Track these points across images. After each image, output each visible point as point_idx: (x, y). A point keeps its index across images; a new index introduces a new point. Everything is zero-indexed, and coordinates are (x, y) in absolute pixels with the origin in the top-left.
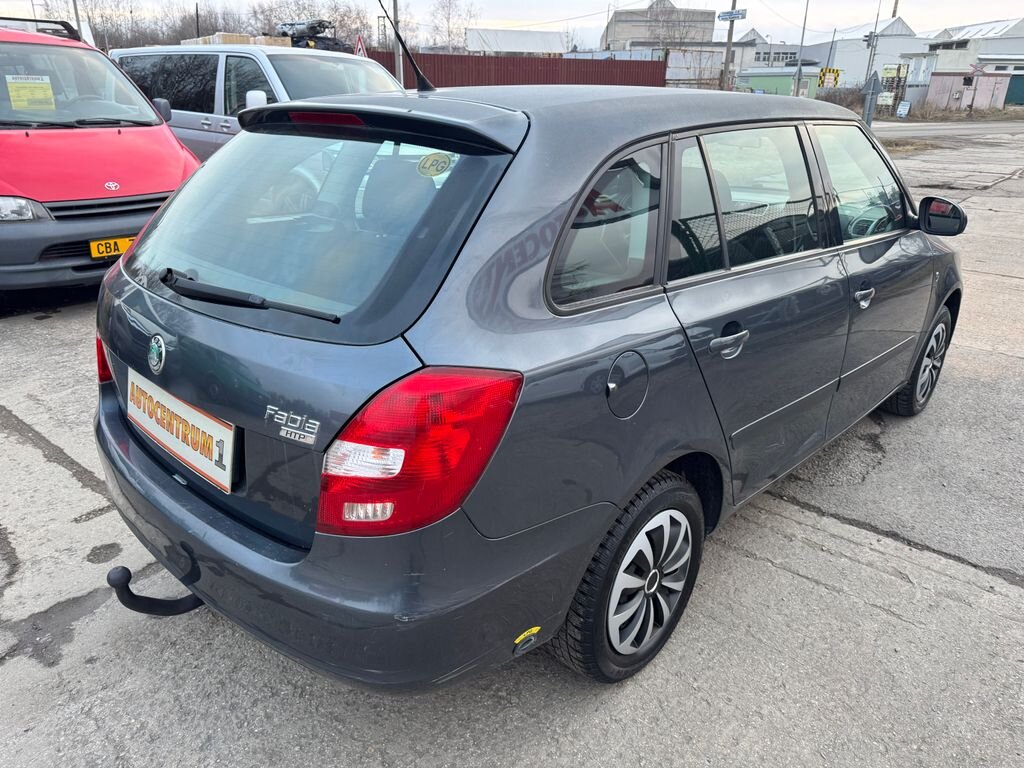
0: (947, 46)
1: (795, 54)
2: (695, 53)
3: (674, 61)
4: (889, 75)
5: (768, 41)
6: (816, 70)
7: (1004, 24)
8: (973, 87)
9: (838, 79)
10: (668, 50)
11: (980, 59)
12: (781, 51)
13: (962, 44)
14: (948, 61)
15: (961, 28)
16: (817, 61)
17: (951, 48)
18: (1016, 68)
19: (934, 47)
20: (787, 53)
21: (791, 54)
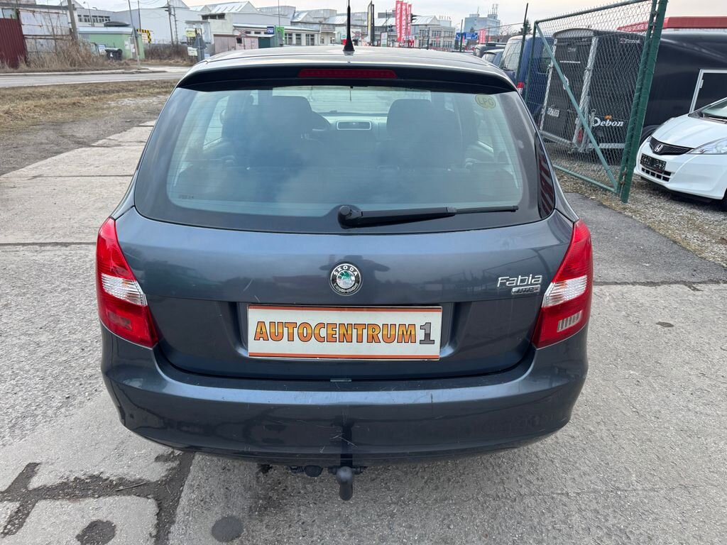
0: (213, 17)
1: (108, 17)
2: (43, 14)
3: (26, 20)
4: (191, 36)
5: (86, 7)
6: (130, 30)
7: (239, 5)
8: (243, 45)
9: (151, 37)
10: (17, 10)
11: (235, 27)
12: (97, 15)
13: (222, 16)
14: (215, 26)
15: (215, 5)
16: (128, 23)
17: (215, 18)
18: (265, 33)
19: (205, 17)
20: (102, 17)
21: (106, 17)
